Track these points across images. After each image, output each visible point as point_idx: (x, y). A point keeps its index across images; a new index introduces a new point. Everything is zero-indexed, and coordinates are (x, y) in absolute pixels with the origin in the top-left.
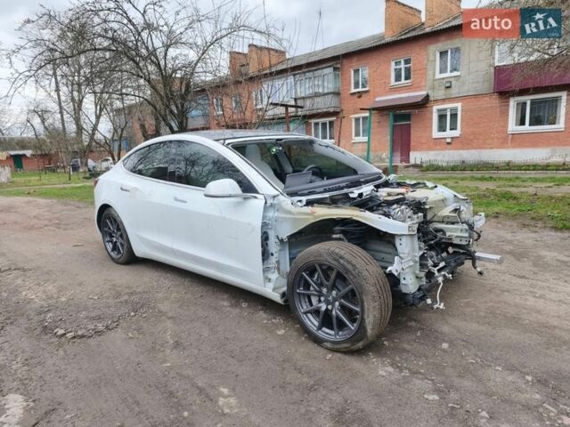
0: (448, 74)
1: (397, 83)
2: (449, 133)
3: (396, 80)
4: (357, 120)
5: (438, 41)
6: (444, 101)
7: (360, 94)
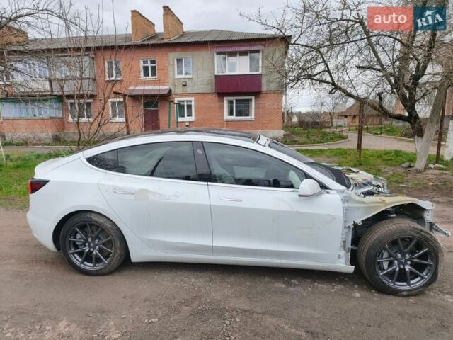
0: (183, 76)
1: (145, 77)
2: (186, 119)
3: (145, 75)
4: (113, 103)
5: (175, 51)
6: (182, 95)
7: (114, 82)
